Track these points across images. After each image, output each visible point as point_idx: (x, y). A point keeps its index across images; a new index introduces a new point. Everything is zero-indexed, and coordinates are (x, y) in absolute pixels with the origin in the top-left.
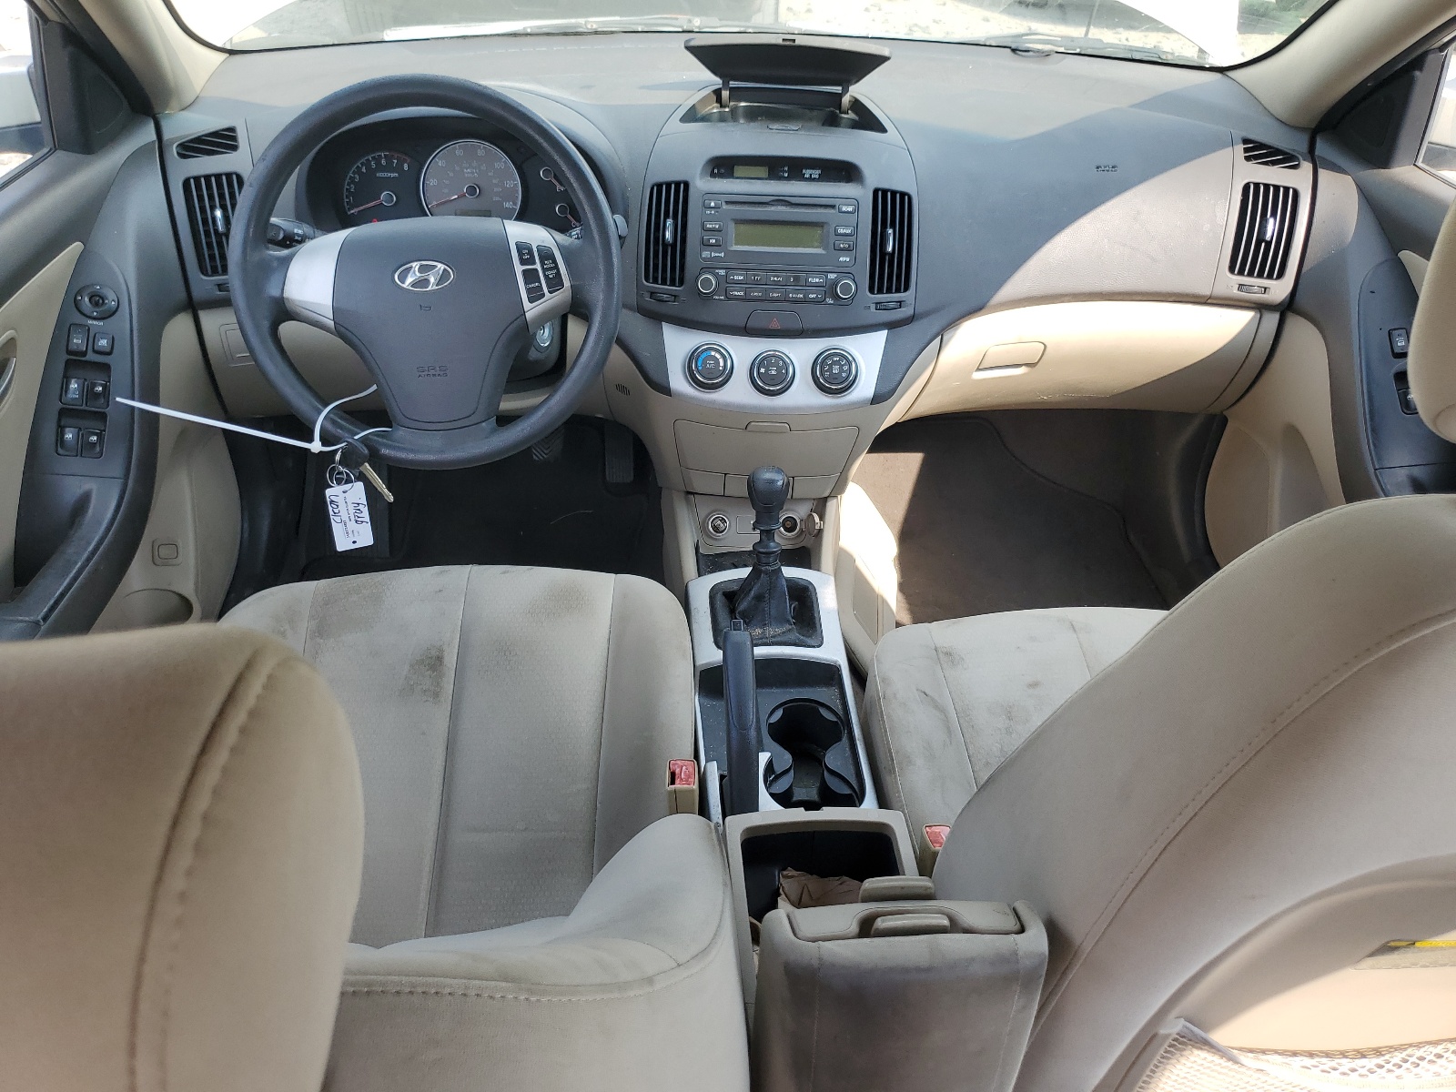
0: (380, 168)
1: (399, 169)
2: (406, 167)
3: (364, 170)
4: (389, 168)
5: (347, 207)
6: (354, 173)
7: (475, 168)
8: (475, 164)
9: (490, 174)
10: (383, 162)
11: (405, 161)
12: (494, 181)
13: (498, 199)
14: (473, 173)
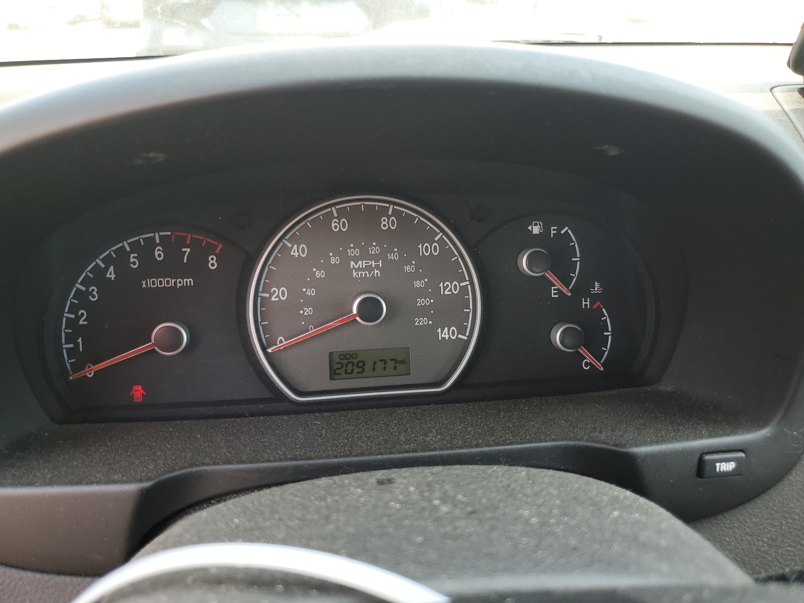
0: (150, 268)
1: (197, 267)
2: (213, 263)
3: (111, 274)
4: (172, 267)
5: (68, 362)
6: (87, 282)
7: (376, 258)
8: (374, 250)
9: (408, 269)
10: (159, 254)
11: (211, 250)
12: (418, 284)
13: (421, 321)
14: (369, 268)
